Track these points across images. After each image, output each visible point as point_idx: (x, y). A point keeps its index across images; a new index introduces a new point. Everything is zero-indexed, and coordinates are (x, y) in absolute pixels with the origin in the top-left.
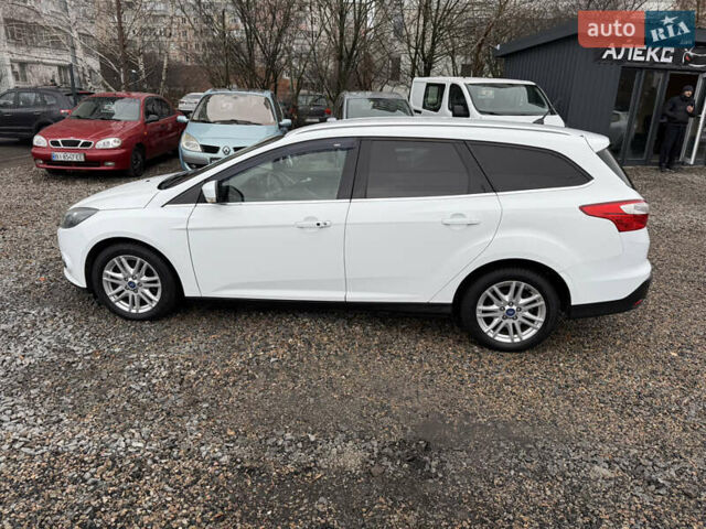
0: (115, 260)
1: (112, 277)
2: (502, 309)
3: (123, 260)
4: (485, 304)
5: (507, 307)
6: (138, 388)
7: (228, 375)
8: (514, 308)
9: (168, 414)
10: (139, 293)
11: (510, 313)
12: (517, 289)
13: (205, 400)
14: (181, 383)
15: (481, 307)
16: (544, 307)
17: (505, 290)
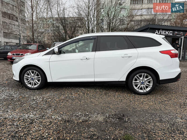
0: (28, 71)
1: (27, 77)
2: (140, 82)
3: (30, 71)
4: (135, 81)
5: (141, 81)
6: (33, 104)
7: (60, 100)
8: (144, 81)
9: (42, 109)
10: (34, 81)
11: (143, 83)
12: (144, 76)
13: (53, 106)
14: (46, 102)
15: (134, 82)
16: (152, 81)
17: (141, 76)
